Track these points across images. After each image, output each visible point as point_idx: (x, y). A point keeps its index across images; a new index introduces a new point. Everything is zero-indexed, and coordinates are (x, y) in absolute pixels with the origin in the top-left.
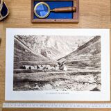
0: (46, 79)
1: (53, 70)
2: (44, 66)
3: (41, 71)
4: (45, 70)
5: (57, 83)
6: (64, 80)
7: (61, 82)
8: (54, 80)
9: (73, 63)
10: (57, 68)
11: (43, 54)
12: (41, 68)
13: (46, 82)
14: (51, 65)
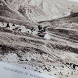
0: (14, 44)
1: (27, 34)
2: (17, 26)
3: (10, 31)
4: (17, 31)
5: (28, 56)
6: (41, 52)
7: (36, 56)
8: (26, 50)
9: (61, 31)
10: (35, 33)
11: (22, 11)
12: (11, 28)
13: (12, 49)
14: (27, 27)
